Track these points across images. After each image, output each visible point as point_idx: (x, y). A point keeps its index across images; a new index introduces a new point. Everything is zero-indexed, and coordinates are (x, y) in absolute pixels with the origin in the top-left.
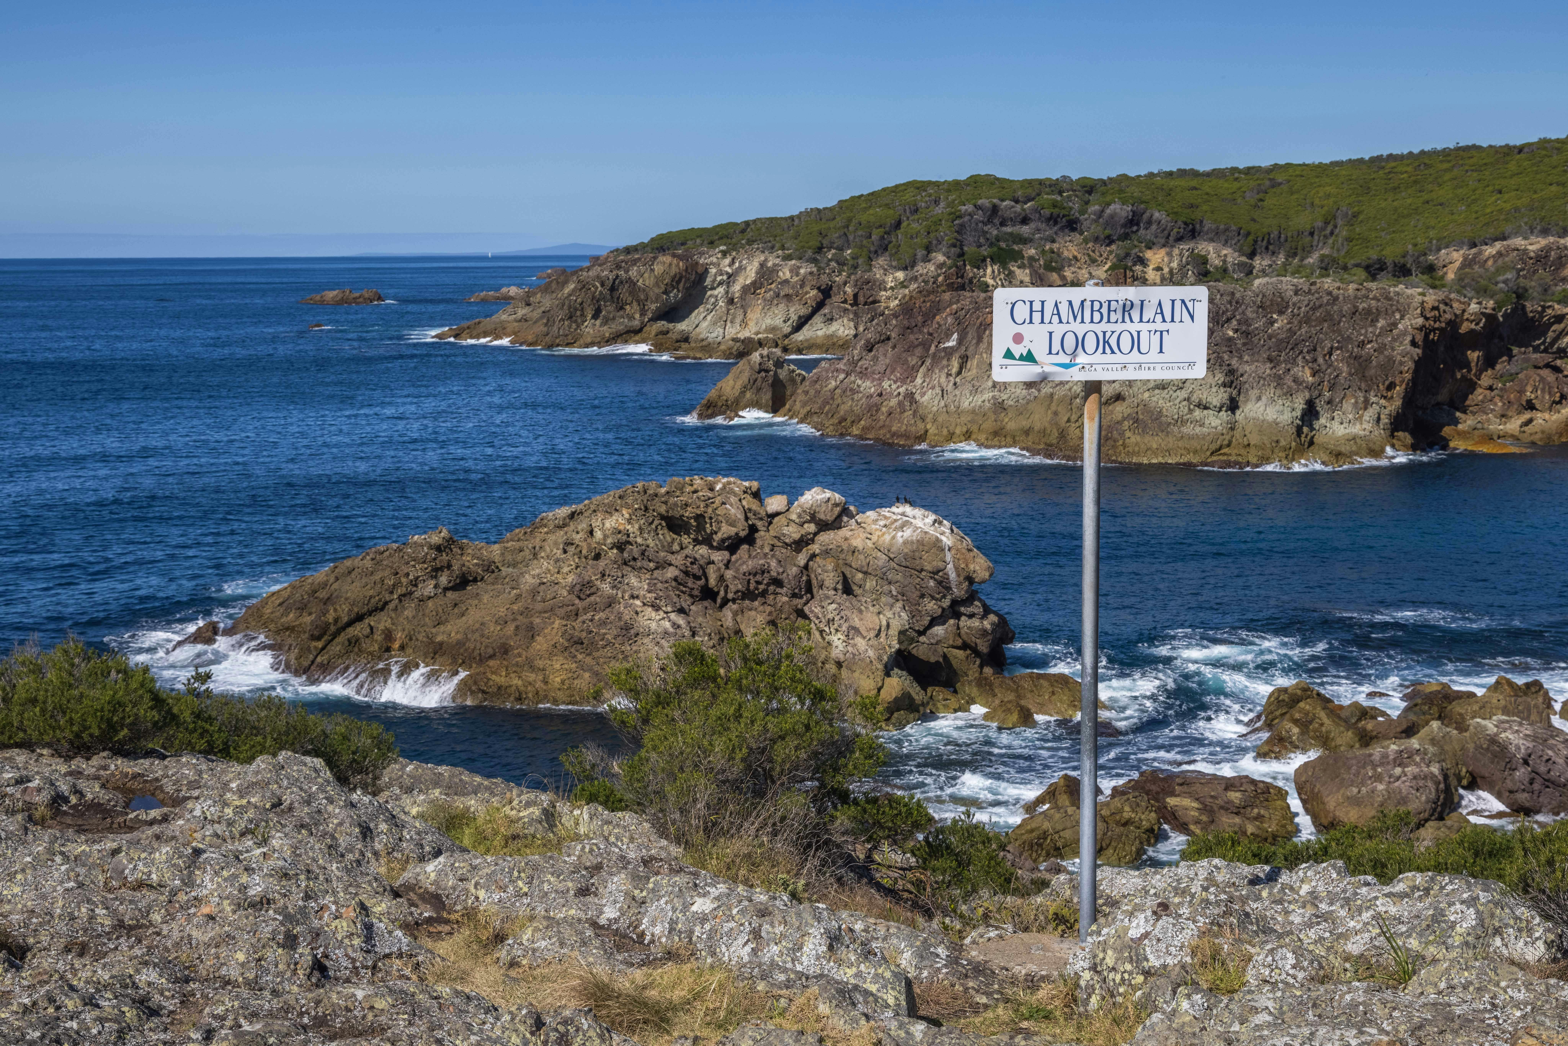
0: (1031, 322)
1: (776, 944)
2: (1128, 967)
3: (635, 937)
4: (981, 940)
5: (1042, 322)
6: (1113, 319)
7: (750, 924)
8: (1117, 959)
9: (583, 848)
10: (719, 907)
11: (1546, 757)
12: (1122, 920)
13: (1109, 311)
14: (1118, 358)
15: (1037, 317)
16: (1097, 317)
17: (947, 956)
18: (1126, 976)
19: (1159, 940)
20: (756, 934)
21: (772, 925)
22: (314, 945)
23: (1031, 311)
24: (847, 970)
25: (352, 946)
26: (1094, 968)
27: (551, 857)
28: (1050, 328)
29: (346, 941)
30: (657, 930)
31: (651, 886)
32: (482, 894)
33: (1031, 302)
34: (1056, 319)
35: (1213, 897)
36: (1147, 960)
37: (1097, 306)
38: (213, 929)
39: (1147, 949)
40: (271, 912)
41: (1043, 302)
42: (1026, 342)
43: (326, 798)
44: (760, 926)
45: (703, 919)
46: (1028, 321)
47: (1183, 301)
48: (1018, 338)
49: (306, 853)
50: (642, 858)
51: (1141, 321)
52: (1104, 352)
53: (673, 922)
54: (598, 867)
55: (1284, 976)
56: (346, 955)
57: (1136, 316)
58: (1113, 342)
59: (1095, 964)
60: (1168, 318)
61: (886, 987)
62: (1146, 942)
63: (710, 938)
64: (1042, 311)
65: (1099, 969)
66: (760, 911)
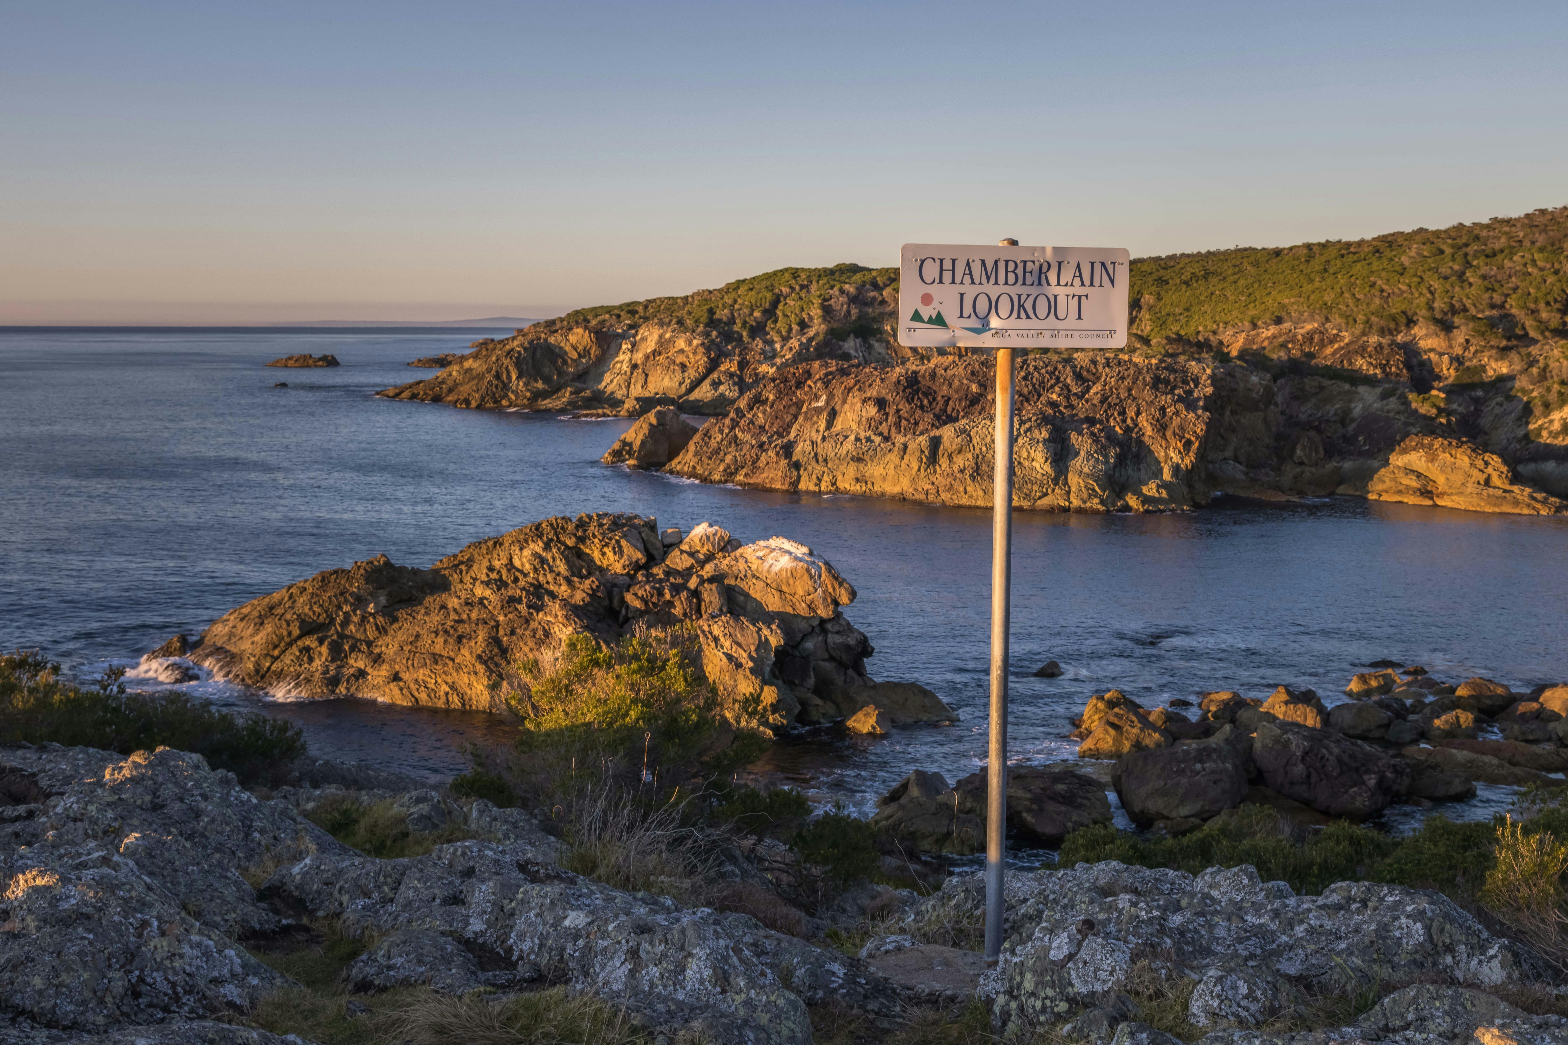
0: (941, 282)
1: (656, 965)
2: (1050, 992)
3: (502, 952)
4: (878, 953)
5: (953, 282)
6: (1028, 282)
7: (627, 942)
8: (1037, 984)
9: (456, 850)
10: (593, 922)
11: (1320, 755)
12: (1042, 939)
13: (1025, 272)
14: (1034, 323)
15: (947, 276)
16: (1011, 278)
17: (845, 974)
18: (1048, 1003)
19: (1085, 963)
20: (634, 953)
21: (651, 943)
22: (128, 967)
23: (941, 270)
24: (736, 997)
25: (173, 968)
26: (1010, 993)
27: (419, 862)
28: (962, 288)
29: (167, 963)
30: (526, 946)
31: (520, 896)
32: (345, 899)
33: (941, 261)
34: (967, 279)
35: (1143, 913)
36: (1072, 986)
37: (1011, 266)
38: (11, 949)
39: (1072, 972)
40: (80, 930)
41: (954, 261)
42: (935, 304)
43: (201, 795)
44: (639, 944)
45: (576, 934)
46: (937, 280)
47: (1103, 264)
48: (927, 299)
49: (162, 854)
50: (517, 862)
51: (1058, 284)
52: (1019, 317)
53: (543, 938)
54: (470, 873)
55: (1235, 1008)
56: (166, 979)
57: (1052, 277)
58: (1028, 306)
59: (1011, 988)
60: (1087, 281)
61: (779, 1017)
62: (1071, 964)
63: (583, 955)
64: (953, 270)
65: (1015, 993)
66: (639, 926)
